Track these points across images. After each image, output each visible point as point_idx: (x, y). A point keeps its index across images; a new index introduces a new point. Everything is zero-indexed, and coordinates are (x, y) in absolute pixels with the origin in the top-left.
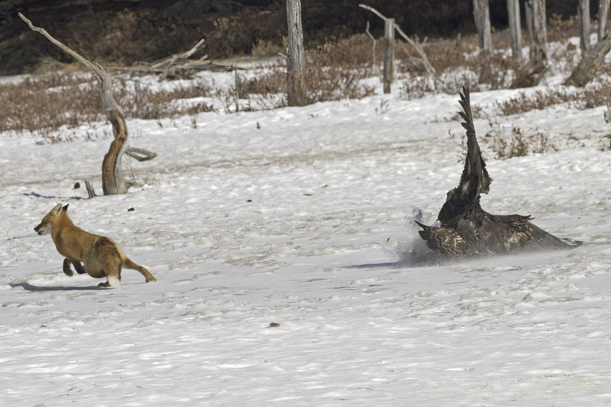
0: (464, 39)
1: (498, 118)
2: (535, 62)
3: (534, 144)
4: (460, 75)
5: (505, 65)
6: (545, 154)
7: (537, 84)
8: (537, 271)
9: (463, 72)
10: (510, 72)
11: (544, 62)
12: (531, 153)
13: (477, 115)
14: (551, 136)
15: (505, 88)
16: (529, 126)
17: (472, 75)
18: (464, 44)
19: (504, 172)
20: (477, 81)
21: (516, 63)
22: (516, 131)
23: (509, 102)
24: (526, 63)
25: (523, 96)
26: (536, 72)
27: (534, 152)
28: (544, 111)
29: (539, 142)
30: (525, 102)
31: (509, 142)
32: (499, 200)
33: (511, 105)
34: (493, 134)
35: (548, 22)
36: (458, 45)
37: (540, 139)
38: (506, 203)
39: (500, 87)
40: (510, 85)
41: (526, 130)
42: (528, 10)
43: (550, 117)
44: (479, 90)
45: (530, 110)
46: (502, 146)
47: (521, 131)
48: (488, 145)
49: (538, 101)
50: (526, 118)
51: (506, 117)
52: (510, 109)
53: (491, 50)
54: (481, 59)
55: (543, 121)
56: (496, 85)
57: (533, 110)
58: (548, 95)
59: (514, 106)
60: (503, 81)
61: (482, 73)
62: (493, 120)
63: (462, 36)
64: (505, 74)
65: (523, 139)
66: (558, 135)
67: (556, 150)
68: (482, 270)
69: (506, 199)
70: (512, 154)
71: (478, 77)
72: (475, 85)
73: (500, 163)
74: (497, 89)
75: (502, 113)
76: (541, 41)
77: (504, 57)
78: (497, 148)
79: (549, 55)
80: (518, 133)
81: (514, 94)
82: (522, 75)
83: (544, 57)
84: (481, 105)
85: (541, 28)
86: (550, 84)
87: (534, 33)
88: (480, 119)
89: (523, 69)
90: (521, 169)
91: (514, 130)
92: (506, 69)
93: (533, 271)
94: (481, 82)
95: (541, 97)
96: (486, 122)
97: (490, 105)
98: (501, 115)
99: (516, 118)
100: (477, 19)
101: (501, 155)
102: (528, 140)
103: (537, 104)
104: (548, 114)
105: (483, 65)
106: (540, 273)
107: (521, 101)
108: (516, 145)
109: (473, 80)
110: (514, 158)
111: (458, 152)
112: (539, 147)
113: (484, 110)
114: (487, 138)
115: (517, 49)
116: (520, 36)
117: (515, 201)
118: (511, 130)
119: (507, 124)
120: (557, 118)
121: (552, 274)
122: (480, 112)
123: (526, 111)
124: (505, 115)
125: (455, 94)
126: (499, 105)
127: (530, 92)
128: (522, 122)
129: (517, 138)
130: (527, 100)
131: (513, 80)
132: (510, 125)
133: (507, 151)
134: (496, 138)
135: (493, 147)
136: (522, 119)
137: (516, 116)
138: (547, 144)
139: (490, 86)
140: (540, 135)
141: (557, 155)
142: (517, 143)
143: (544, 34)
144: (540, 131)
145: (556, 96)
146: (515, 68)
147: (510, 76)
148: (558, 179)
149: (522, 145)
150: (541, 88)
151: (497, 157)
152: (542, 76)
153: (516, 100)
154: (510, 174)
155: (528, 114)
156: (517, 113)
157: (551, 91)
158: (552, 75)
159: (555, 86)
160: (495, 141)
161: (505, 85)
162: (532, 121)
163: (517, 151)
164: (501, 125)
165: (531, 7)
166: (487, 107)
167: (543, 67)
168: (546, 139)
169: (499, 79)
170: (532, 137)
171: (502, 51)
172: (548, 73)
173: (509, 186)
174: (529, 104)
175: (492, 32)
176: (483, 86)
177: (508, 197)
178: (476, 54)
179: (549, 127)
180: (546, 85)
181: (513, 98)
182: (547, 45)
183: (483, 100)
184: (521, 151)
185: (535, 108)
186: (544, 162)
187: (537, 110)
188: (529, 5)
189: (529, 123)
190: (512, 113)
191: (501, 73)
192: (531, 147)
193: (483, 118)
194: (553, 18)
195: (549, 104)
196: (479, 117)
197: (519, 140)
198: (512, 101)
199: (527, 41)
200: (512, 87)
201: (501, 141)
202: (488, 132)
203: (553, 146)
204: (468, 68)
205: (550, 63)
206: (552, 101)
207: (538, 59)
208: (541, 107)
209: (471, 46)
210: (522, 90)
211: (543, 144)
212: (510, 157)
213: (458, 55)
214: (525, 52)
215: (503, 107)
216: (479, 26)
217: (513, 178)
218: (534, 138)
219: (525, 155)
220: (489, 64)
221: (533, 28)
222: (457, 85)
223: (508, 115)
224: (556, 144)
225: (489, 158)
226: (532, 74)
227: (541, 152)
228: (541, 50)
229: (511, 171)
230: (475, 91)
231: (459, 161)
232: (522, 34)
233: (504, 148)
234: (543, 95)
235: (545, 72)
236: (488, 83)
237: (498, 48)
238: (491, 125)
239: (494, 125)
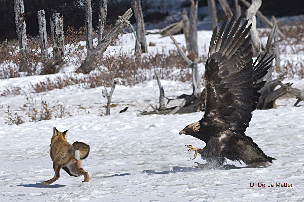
0: (9, 42)
1: (32, 94)
2: (57, 57)
3: (56, 111)
4: (6, 66)
5: (36, 59)
6: (63, 118)
7: (57, 72)
8: (58, 196)
9: (9, 64)
10: (39, 64)
11: (63, 58)
12: (53, 118)
13: (18, 93)
14: (67, 106)
15: (37, 74)
16: (53, 99)
17: (14, 66)
18: (9, 46)
19: (36, 130)
20: (18, 70)
21: (44, 58)
22: (44, 103)
23: (39, 84)
24: (50, 58)
25: (49, 80)
26: (57, 64)
27: (56, 117)
28: (62, 90)
29: (59, 111)
30: (50, 84)
31: (39, 110)
32: (33, 149)
33: (41, 86)
34: (28, 105)
35: (65, 31)
36: (4, 46)
37: (60, 109)
38: (37, 151)
39: (33, 74)
40: (40, 72)
41: (50, 102)
42: (52, 23)
43: (66, 94)
44: (19, 76)
45: (53, 89)
46: (34, 113)
47: (47, 103)
48: (25, 113)
49: (58, 83)
50: (50, 94)
51: (37, 94)
52: (40, 88)
53: (27, 49)
54: (20, 56)
55: (61, 96)
56: (30, 73)
57: (55, 89)
58: (65, 79)
59: (43, 87)
60: (35, 70)
61: (21, 65)
62: (28, 96)
63: (7, 41)
64: (36, 65)
65: (48, 108)
66: (71, 106)
67: (70, 116)
68: (21, 195)
69: (37, 148)
70: (41, 119)
71: (18, 67)
72: (17, 73)
73: (33, 125)
74: (31, 75)
75: (34, 91)
76: (60, 43)
77: (36, 54)
78: (31, 115)
79: (65, 53)
80: (45, 104)
81: (43, 78)
82: (47, 66)
83: (62, 54)
84: (21, 86)
85: (61, 35)
86: (66, 72)
87: (55, 38)
88: (20, 95)
89: (49, 61)
90: (48, 128)
91: (43, 102)
92: (37, 62)
93: (55, 196)
94: (20, 71)
95: (61, 80)
96: (24, 97)
97: (27, 86)
98: (33, 93)
99: (44, 94)
100: (18, 29)
101: (34, 119)
102: (52, 109)
103: (58, 85)
104: (65, 92)
105: (21, 60)
106: (60, 197)
107: (46, 83)
108: (44, 113)
109: (15, 69)
110: (42, 121)
111: (5, 117)
112: (59, 114)
113: (22, 89)
114: (25, 108)
115: (44, 49)
116: (46, 40)
117: (43, 149)
118: (41, 102)
119: (38, 98)
120: (71, 94)
121: (67, 198)
122: (20, 91)
123: (50, 90)
124: (36, 92)
125: (3, 78)
126: (32, 86)
127: (53, 77)
128: (47, 97)
129: (44, 108)
130: (51, 82)
131: (42, 70)
132: (40, 99)
133: (38, 116)
134: (31, 108)
135: (29, 114)
136: (48, 95)
137: (44, 93)
138: (65, 112)
139: (26, 73)
140: (60, 106)
141: (71, 119)
142: (44, 111)
143: (62, 39)
144: (60, 103)
145: (70, 80)
146: (43, 62)
147: (40, 67)
148: (72, 135)
149: (48, 112)
150: (60, 74)
151: (31, 120)
152: (61, 67)
153: (44, 83)
154: (40, 131)
155: (51, 92)
156: (44, 91)
157: (67, 77)
158: (68, 66)
159: (69, 73)
160: (30, 109)
161: (36, 72)
162: (54, 96)
163: (44, 116)
164: (34, 99)
165: (54, 21)
166: (24, 87)
167: (62, 61)
168: (64, 108)
169: (33, 69)
170: (54, 107)
171: (34, 50)
172: (65, 65)
173: (39, 139)
174: (52, 85)
175: (28, 38)
176: (22, 73)
177: (39, 147)
178: (17, 52)
179: (66, 100)
180: (64, 73)
181: (42, 81)
182: (64, 46)
183: (22, 83)
184: (47, 117)
185: (57, 88)
186: (63, 123)
187: (58, 89)
188: (52, 20)
189: (52, 98)
190: (42, 91)
191: (34, 65)
192: (54, 113)
193: (22, 95)
194: (68, 29)
195: (66, 85)
196: (19, 94)
197: (46, 109)
198: (41, 83)
199: (51, 43)
200: (41, 74)
201: (34, 109)
202: (25, 103)
203: (68, 113)
204: (12, 61)
205: (66, 58)
206: (67, 83)
207: (58, 55)
208: (60, 87)
209: (14, 47)
210: (48, 76)
211: (62, 112)
212: (40, 121)
213: (5, 52)
214: (50, 50)
215: (35, 87)
216: (19, 34)
217: (42, 134)
218: (56, 108)
219: (49, 119)
220: (26, 59)
221: (55, 34)
222: (5, 73)
223: (39, 92)
224: (70, 111)
225: (25, 121)
226: (54, 65)
227: (61, 117)
228: (60, 50)
229: (40, 129)
230: (17, 77)
231: (6, 123)
232: (48, 39)
233: (35, 114)
234: (62, 79)
235: (63, 64)
236: (25, 71)
237: (32, 49)
238: (27, 99)
239: (30, 99)
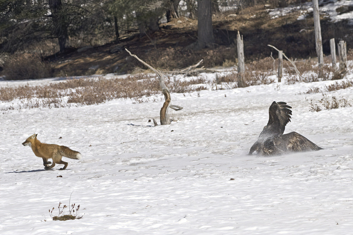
0: (312, 59)
1: (326, 92)
2: (342, 69)
3: (341, 103)
4: (310, 74)
5: (329, 70)
6: (346, 107)
7: (342, 78)
8: (343, 157)
9: (311, 73)
10: (331, 73)
11: (346, 69)
12: (340, 107)
13: (317, 91)
14: (349, 100)
15: (329, 80)
16: (339, 96)
17: (315, 75)
18: (312, 61)
19: (329, 115)
20: (317, 77)
21: (334, 69)
22: (334, 98)
23: (331, 86)
24: (338, 69)
25: (337, 83)
26: (342, 73)
27: (341, 107)
28: (346, 89)
29: (344, 103)
30: (337, 86)
31: (331, 102)
32: (327, 127)
33: (332, 87)
34: (324, 99)
35: (347, 52)
36: (309, 61)
37: (344, 101)
38: (330, 128)
39: (327, 79)
40: (331, 78)
41: (338, 97)
42: (339, 47)
43: (348, 92)
44: (318, 81)
45: (339, 89)
46: (328, 104)
47: (336, 98)
48: (322, 104)
49: (343, 85)
50: (338, 92)
51: (329, 92)
52: (331, 89)
53: (323, 64)
54: (319, 68)
55: (345, 94)
56: (325, 79)
57: (341, 89)
58: (347, 83)
59: (333, 88)
60: (328, 77)
61: (319, 74)
62: (324, 93)
63: (311, 58)
64: (329, 74)
65: (337, 101)
66: (351, 99)
67: (351, 106)
68: (319, 156)
69: (329, 127)
70: (332, 108)
71: (318, 75)
72: (317, 79)
73: (326, 112)
74: (326, 80)
75: (328, 90)
76: (344, 60)
77: (329, 67)
78: (326, 105)
79: (347, 66)
80: (335, 99)
81: (333, 82)
82: (336, 74)
83: (346, 67)
84: (319, 87)
85: (344, 55)
86: (348, 78)
87: (341, 57)
88: (319, 93)
89: (337, 72)
90: (336, 114)
91: (333, 97)
92: (330, 72)
93: (341, 157)
94: (319, 77)
95: (344, 84)
96: (321, 94)
97: (323, 87)
98: (327, 91)
99: (334, 92)
100: (317, 51)
101: (327, 108)
102: (339, 102)
103: (342, 86)
104: (347, 91)
105: (320, 70)
106: (344, 158)
107: (336, 85)
108: (334, 104)
109: (316, 77)
110: (333, 109)
111: (309, 107)
112: (344, 104)
113: (320, 89)
114: (322, 101)
115: (334, 63)
116: (335, 58)
117: (333, 127)
118: (332, 97)
119: (330, 95)
120: (351, 92)
121: (349, 158)
122: (319, 90)
123: (338, 89)
124: (329, 91)
125: (308, 82)
126: (327, 87)
127: (339, 82)
128: (336, 94)
129: (334, 101)
130: (338, 85)
131: (332, 76)
132: (331, 95)
133: (330, 106)
134: (325, 101)
135: (324, 105)
136: (336, 93)
137: (334, 91)
138: (347, 104)
139: (323, 79)
140: (344, 100)
141: (351, 108)
142: (334, 103)
143: (345, 57)
144: (344, 98)
145: (350, 83)
146: (333, 71)
147: (331, 75)
148: (351, 118)
149: (336, 104)
150: (344, 80)
151: (326, 109)
152: (345, 75)
153: (334, 85)
154: (331, 116)
155: (339, 91)
156: (334, 90)
157: (349, 81)
158: (349, 74)
159: (350, 79)
160: (325, 102)
161: (329, 78)
162: (340, 94)
163: (334, 106)
164: (328, 95)
165: (340, 46)
166: (321, 88)
167: (345, 71)
168: (346, 101)
169: (327, 76)
170: (340, 100)
171: (328, 64)
172: (347, 74)
173: (331, 121)
174: (339, 86)
175: (324, 56)
176: (320, 79)
177: (331, 126)
178: (317, 65)
179: (348, 96)
180: (347, 78)
181: (333, 84)
182: (347, 62)
183: (320, 85)
184: (336, 107)
185: (342, 88)
186: (346, 111)
187: (343, 89)
188: (339, 45)
189: (339, 94)
190: (332, 90)
191: (327, 74)
192: (340, 105)
193: (320, 93)
194: (349, 50)
195: (348, 87)
196: (318, 92)
197: (335, 102)
198: (332, 85)
199: (338, 60)
200: (332, 79)
201: (328, 102)
202: (322, 98)
203: (349, 104)
204: (314, 71)
205: (348, 69)
206: (349, 85)
207: (343, 68)
208: (344, 88)
209: (315, 62)
210: (336, 81)
211: (345, 103)
212: (331, 109)
213: (309, 66)
214: (338, 64)
215: (328, 88)
216: (318, 54)
217: (333, 118)
218: (342, 101)
219: (337, 108)
220: (322, 70)
221: (341, 54)
222: (309, 79)
223: (330, 91)
224: (350, 103)
225: (322, 109)
226: (341, 74)
227: (344, 107)
228: (344, 64)
229: (331, 115)
230: (317, 81)
231: (310, 111)
232: (336, 57)
233: (329, 105)
234: (345, 83)
235: (346, 73)
236: (322, 78)
237: (326, 63)
238: (323, 95)
239: (325, 95)
